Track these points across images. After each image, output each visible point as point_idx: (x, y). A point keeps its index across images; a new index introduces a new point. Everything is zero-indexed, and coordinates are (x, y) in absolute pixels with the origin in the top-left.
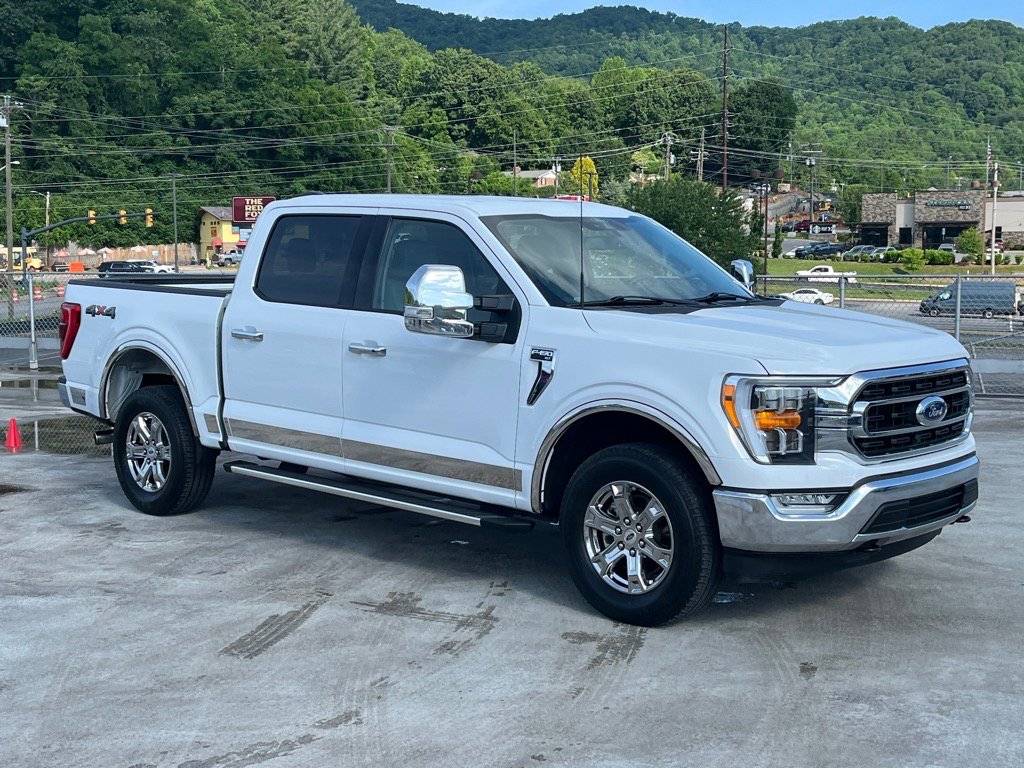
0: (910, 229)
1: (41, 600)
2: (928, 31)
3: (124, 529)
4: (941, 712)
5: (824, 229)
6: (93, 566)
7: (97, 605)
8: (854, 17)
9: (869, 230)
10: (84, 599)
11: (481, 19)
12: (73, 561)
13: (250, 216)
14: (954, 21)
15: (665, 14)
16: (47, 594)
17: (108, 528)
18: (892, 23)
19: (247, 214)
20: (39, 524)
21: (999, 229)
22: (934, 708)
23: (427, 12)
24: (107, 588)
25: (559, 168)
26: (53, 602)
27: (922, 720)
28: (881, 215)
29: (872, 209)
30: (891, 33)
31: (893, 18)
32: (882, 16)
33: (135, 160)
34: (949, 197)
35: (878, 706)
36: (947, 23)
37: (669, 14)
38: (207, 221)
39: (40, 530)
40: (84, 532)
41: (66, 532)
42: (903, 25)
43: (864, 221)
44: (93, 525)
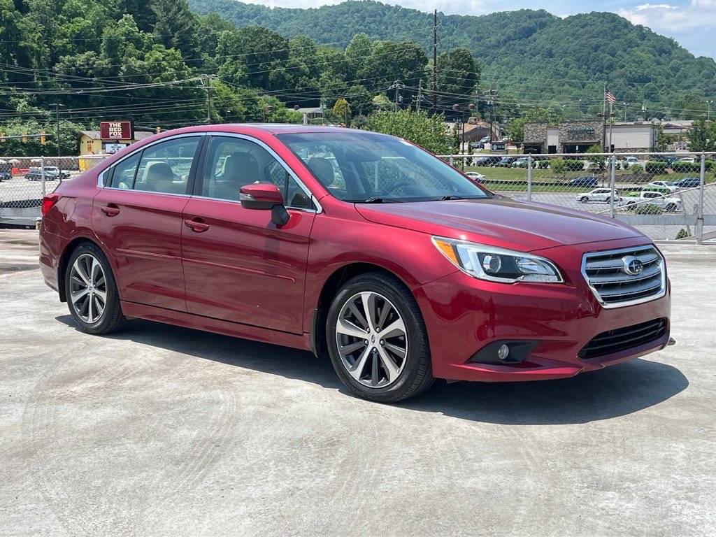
0: (555, 147)
2: (565, 19)
4: (689, 499)
5: (500, 147)
8: (517, 9)
9: (529, 147)
11: (272, 8)
13: (112, 135)
14: (582, 13)
15: (394, 6)
18: (542, 14)
19: (110, 134)
21: (613, 146)
22: (682, 494)
25: (325, 106)
27: (673, 508)
28: (537, 137)
29: (531, 134)
30: (541, 20)
31: (542, 10)
32: (535, 9)
33: (33, 99)
34: (581, 126)
35: (627, 494)
36: (577, 14)
37: (397, 6)
38: (84, 140)
42: (549, 15)
43: (525, 141)
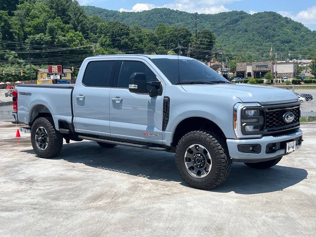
0: (250, 73)
1: (10, 213)
2: (253, 15)
3: (35, 181)
6: (26, 197)
7: (32, 215)
9: (239, 73)
10: (27, 212)
11: (121, 12)
12: (19, 195)
15: (176, 10)
16: (11, 211)
17: (29, 181)
18: (242, 13)
19: (53, 71)
20: (3, 180)
23: (105, 10)
24: (34, 206)
26: (15, 214)
28: (242, 69)
29: (240, 67)
30: (242, 15)
31: (242, 11)
32: (239, 11)
33: (16, 55)
34: (262, 63)
38: (39, 73)
39: (4, 182)
40: (20, 183)
41: (14, 183)
42: (246, 13)
43: (237, 70)
44: (23, 180)
